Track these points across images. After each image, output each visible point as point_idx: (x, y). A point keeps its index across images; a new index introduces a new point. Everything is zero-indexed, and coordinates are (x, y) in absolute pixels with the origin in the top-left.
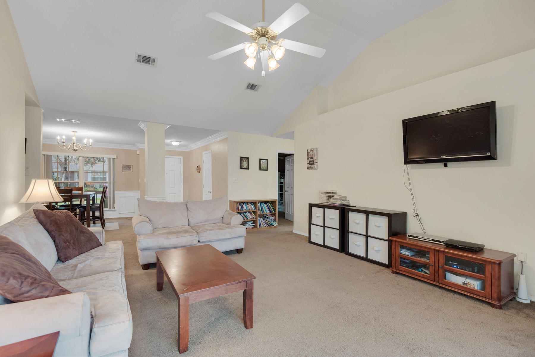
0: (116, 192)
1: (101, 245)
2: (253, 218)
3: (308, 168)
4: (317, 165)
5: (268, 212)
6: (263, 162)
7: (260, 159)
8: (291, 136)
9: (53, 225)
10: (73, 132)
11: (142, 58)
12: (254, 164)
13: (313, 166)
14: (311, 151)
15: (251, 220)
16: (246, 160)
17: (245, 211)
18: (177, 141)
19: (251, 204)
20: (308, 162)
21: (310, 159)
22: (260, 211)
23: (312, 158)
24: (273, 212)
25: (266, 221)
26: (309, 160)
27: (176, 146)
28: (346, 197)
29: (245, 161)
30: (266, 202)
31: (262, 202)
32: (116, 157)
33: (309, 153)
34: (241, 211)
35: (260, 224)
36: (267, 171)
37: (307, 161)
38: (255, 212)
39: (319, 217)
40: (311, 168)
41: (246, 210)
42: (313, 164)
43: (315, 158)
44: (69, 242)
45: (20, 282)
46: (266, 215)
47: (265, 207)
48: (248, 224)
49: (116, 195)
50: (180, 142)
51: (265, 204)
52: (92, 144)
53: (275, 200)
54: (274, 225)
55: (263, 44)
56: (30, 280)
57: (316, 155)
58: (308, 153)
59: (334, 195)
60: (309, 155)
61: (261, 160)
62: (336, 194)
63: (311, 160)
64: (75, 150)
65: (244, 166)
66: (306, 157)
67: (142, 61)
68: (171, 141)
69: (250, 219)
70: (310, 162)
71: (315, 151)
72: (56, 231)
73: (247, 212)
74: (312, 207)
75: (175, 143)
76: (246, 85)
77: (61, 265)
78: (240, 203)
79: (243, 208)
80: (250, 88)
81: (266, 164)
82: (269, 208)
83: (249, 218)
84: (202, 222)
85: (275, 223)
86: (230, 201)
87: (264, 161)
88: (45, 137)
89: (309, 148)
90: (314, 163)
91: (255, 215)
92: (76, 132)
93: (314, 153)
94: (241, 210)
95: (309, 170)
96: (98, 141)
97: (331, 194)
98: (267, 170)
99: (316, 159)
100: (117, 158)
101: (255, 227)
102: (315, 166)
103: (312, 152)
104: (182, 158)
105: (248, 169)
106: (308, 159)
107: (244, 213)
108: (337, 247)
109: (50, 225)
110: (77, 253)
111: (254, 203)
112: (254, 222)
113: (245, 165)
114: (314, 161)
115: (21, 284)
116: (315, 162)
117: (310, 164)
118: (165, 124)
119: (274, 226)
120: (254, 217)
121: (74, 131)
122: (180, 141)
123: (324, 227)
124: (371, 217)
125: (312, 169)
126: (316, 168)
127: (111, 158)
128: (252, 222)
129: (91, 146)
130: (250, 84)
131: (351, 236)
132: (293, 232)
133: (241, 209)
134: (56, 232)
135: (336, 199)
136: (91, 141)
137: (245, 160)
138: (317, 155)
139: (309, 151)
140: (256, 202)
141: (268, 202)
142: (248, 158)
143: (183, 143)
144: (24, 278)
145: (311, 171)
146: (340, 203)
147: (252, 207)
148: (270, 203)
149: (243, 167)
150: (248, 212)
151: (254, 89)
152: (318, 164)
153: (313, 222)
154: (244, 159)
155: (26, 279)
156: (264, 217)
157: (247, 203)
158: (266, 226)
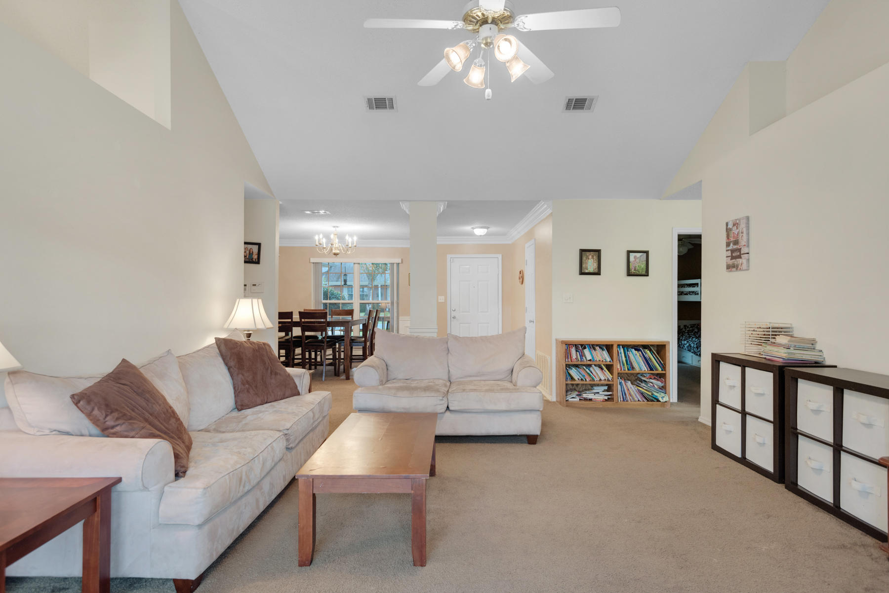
0: (400, 318)
1: (298, 394)
2: (608, 380)
3: (729, 267)
4: (748, 260)
5: (644, 368)
6: (635, 257)
7: (629, 252)
8: (694, 192)
9: (234, 360)
10: (334, 227)
11: (374, 101)
12: (614, 263)
13: (739, 261)
14: (736, 224)
15: (602, 382)
16: (593, 257)
17: (589, 363)
18: (482, 228)
19: (603, 350)
20: (729, 253)
21: (731, 245)
22: (623, 365)
23: (736, 242)
24: (657, 370)
25: (640, 389)
26: (730, 248)
27: (481, 236)
28: (813, 342)
29: (590, 257)
30: (638, 346)
31: (627, 347)
32: (400, 262)
33: (731, 230)
34: (579, 363)
35: (624, 394)
36: (647, 277)
37: (727, 251)
38: (610, 368)
39: (734, 387)
40: (734, 267)
41: (590, 360)
42: (739, 257)
43: (743, 242)
44: (249, 384)
45: (104, 415)
46: (642, 375)
47: (636, 358)
48: (594, 391)
49: (400, 322)
50: (488, 228)
51: (636, 350)
52: (356, 243)
53: (664, 342)
54: (660, 399)
55: (486, 38)
56: (116, 415)
57: (745, 235)
58: (728, 230)
59: (776, 335)
60: (731, 235)
61: (631, 254)
62: (789, 332)
63: (735, 247)
64: (336, 254)
65: (589, 267)
66: (724, 240)
67: (375, 107)
68: (473, 228)
69: (600, 380)
70: (733, 251)
71: (743, 226)
72: (235, 367)
73: (593, 366)
74: (719, 362)
75: (480, 232)
76: (564, 102)
77: (235, 414)
78: (576, 346)
79: (582, 355)
80: (572, 107)
81: (645, 263)
82: (647, 361)
83: (596, 379)
84: (470, 376)
85: (663, 395)
86: (556, 340)
87: (638, 255)
88: (282, 237)
89: (731, 218)
90: (740, 254)
91: (611, 372)
92: (337, 227)
93: (741, 230)
94: (580, 359)
95: (731, 273)
96: (363, 237)
97: (773, 332)
98: (647, 275)
99: (745, 244)
100: (402, 262)
101: (610, 399)
102: (743, 261)
103: (737, 228)
104: (500, 256)
105: (598, 273)
106: (728, 245)
107: (584, 367)
108: (770, 468)
109: (230, 359)
110: (259, 401)
111: (609, 347)
112: (610, 388)
113: (591, 265)
114: (740, 250)
115: (106, 417)
116: (742, 252)
117: (733, 258)
118: (436, 201)
119: (660, 401)
120: (610, 376)
121: (335, 225)
122: (487, 226)
123: (744, 413)
124: (850, 398)
125: (737, 269)
126: (744, 266)
127: (394, 264)
128: (606, 388)
129: (355, 246)
130: (570, 100)
131: (802, 442)
132: (699, 420)
133: (579, 357)
134: (235, 369)
135: (779, 345)
136: (355, 238)
137: (590, 255)
138: (748, 234)
139: (730, 226)
140: (612, 345)
141: (645, 347)
142: (598, 252)
143: (493, 229)
144: (110, 411)
145: (735, 274)
146: (784, 355)
147: (602, 356)
148: (650, 350)
149: (587, 271)
150: (595, 365)
151: (582, 108)
152: (752, 256)
153: (722, 399)
154: (588, 253)
155: (111, 413)
156: (636, 379)
157: (593, 346)
158: (640, 400)
